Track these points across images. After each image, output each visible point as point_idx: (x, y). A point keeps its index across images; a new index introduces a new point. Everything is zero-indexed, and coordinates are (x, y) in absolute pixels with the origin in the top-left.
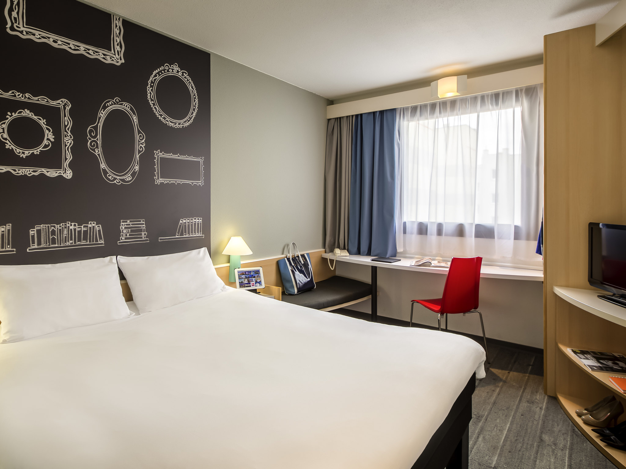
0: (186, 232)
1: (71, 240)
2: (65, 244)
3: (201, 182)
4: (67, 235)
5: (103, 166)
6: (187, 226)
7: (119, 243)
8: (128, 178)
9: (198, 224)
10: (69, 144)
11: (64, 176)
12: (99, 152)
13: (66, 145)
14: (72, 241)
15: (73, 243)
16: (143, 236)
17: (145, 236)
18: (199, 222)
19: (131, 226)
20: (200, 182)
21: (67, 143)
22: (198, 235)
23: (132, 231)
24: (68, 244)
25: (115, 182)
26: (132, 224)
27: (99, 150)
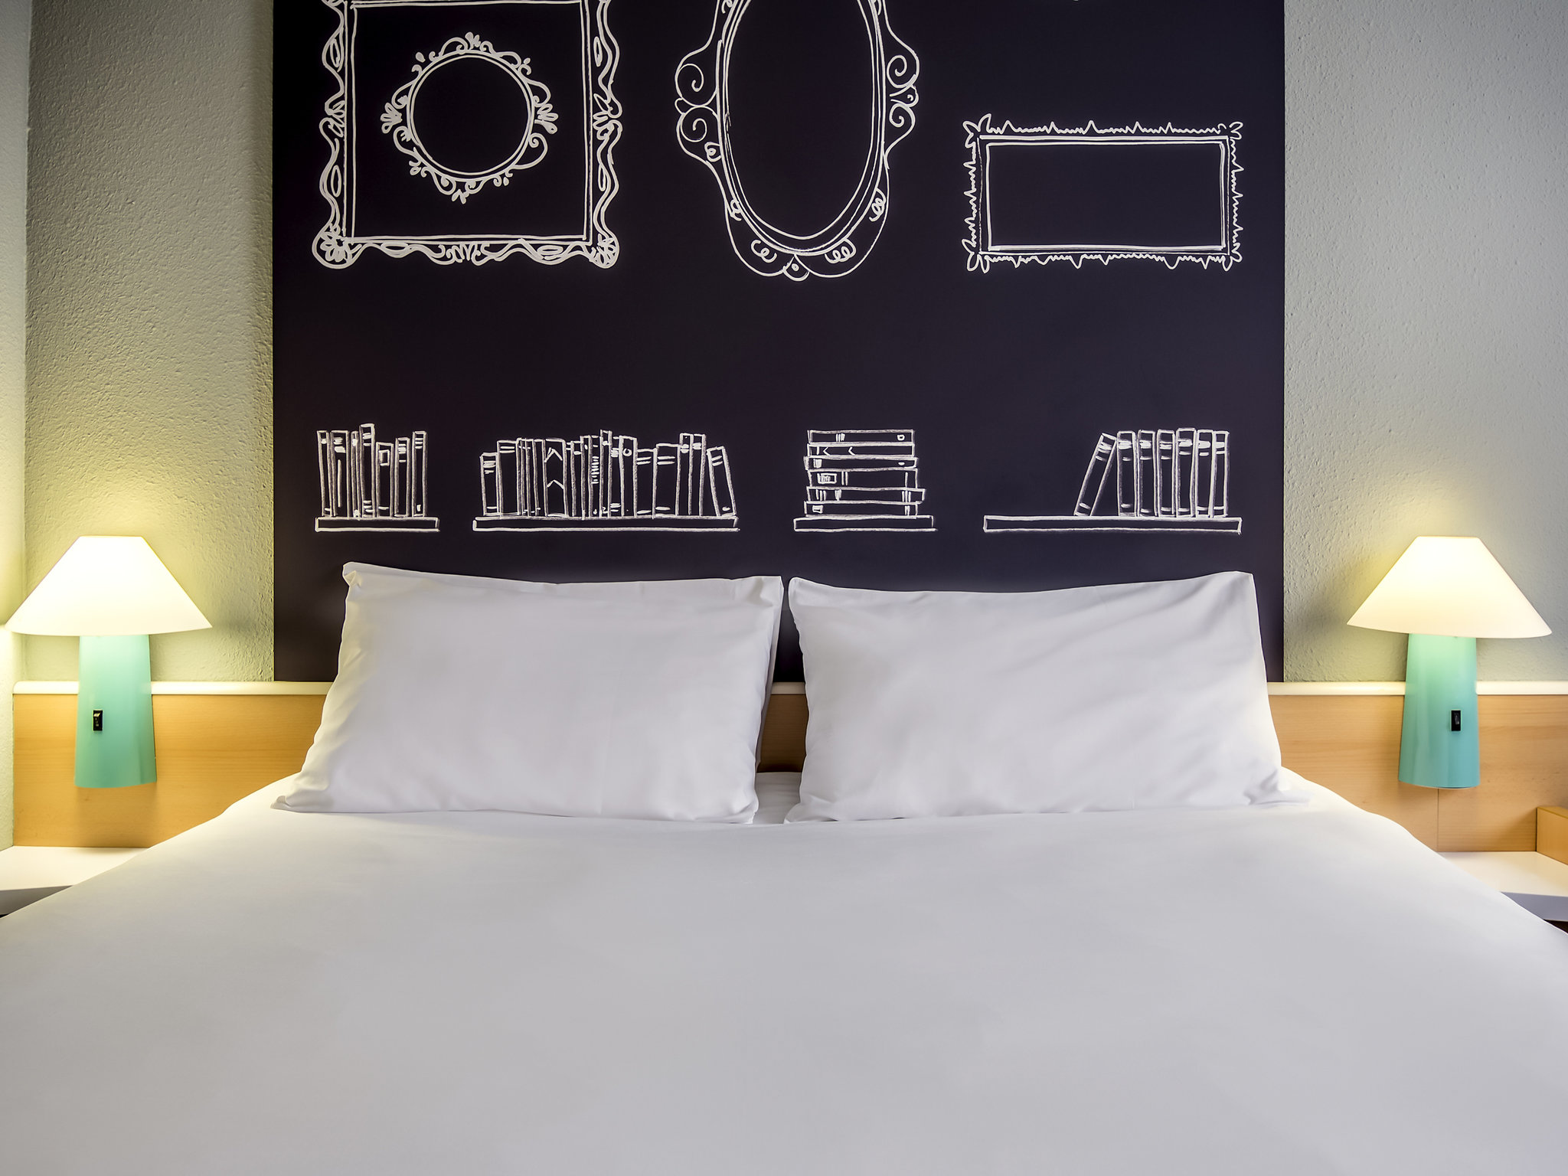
0: (1128, 497)
1: (616, 499)
2: (595, 513)
3: (1225, 250)
4: (602, 481)
5: (734, 208)
6: (1137, 468)
7: (801, 525)
8: (841, 251)
9: (1205, 463)
10: (606, 137)
11: (592, 257)
12: (718, 154)
13: (596, 143)
14: (616, 505)
15: (623, 514)
16: (907, 502)
17: (916, 503)
18: (1209, 450)
19: (853, 456)
20: (1220, 248)
21: (602, 134)
22: (1200, 518)
23: (854, 479)
24: (603, 513)
25: (784, 271)
26: (856, 450)
27: (721, 145)
